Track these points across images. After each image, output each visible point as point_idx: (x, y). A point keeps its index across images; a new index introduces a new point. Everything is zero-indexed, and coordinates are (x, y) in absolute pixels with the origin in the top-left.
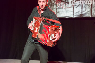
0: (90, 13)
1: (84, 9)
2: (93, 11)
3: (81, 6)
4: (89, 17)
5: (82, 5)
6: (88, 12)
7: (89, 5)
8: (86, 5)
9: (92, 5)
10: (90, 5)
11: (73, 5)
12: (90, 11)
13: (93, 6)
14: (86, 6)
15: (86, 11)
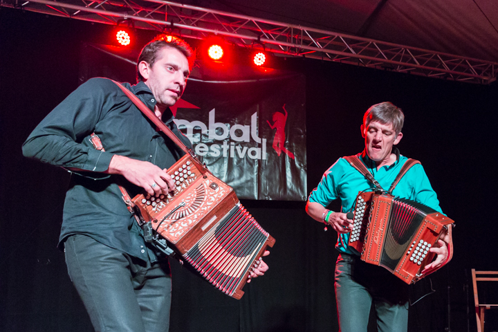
0: (253, 187)
1: (236, 173)
2: (264, 181)
3: (226, 162)
4: (251, 198)
5: (230, 160)
6: (249, 183)
7: (251, 161)
8: (241, 159)
9: (260, 162)
10: (254, 160)
11: (201, 154)
12: (255, 181)
13: (263, 165)
14: (243, 165)
15: (243, 179)
